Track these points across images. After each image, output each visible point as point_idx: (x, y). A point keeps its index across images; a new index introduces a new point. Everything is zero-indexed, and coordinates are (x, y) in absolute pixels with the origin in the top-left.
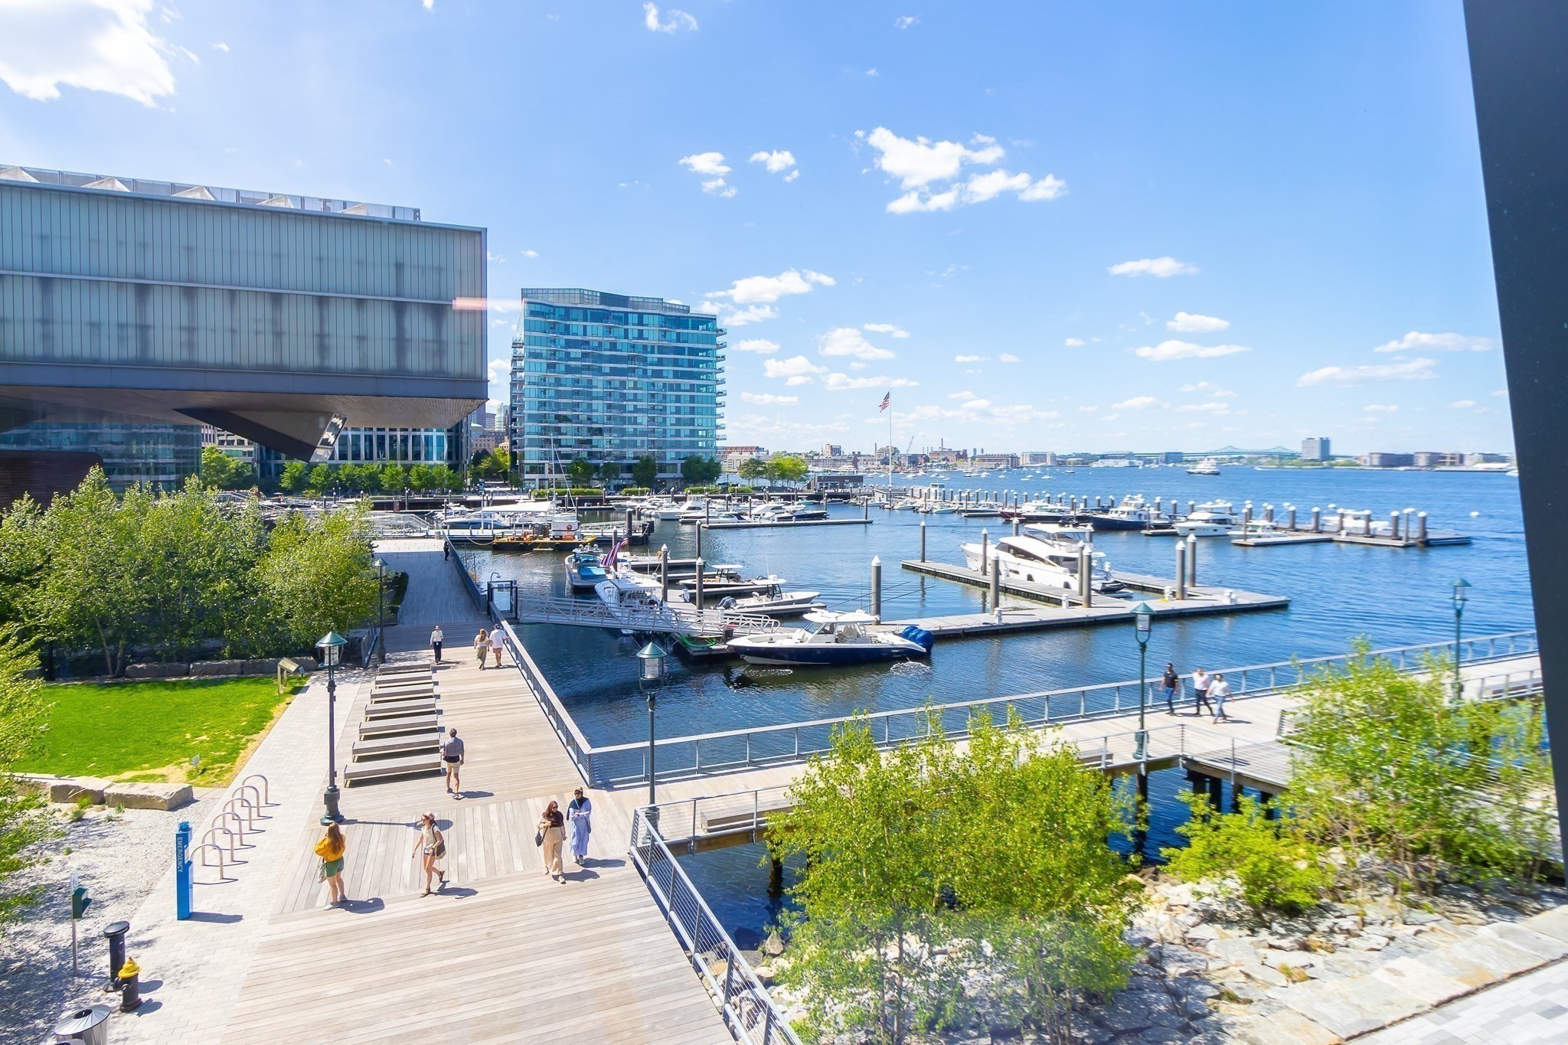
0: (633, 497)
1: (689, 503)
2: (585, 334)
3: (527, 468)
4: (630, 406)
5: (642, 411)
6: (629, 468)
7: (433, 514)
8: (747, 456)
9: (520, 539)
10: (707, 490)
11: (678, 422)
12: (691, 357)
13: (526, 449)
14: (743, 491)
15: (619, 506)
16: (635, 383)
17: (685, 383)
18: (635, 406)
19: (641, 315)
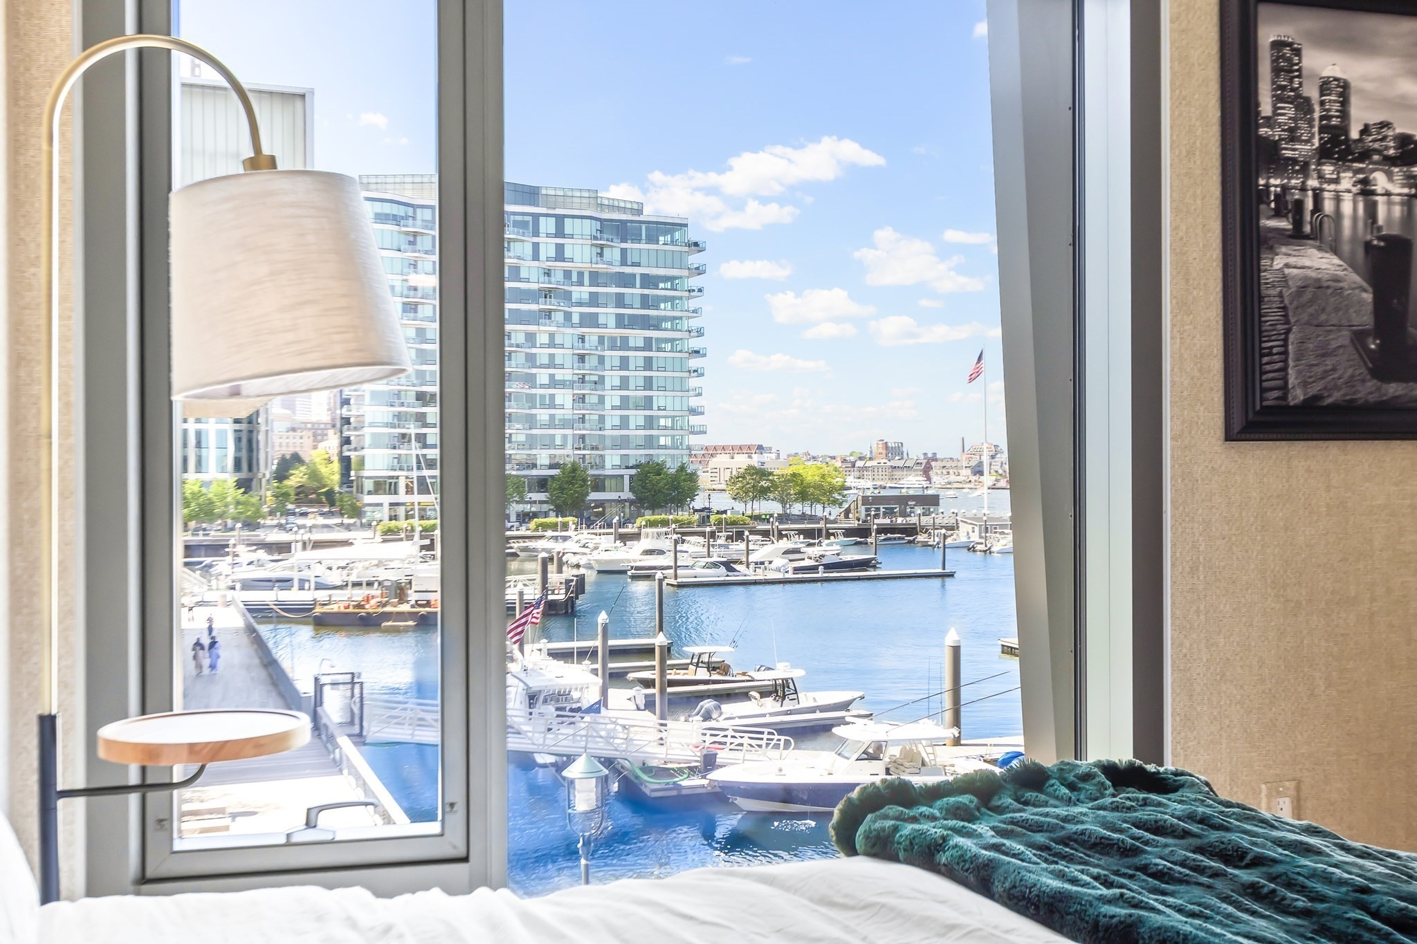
0: (550, 533)
1: (645, 543)
3: (369, 485)
4: (543, 376)
5: (563, 384)
6: (542, 484)
7: (210, 566)
8: (742, 462)
9: (359, 606)
10: (676, 521)
11: (625, 403)
12: (646, 291)
13: (365, 452)
14: (734, 523)
15: (525, 549)
16: (552, 336)
17: (637, 336)
18: (552, 376)
19: (560, 219)
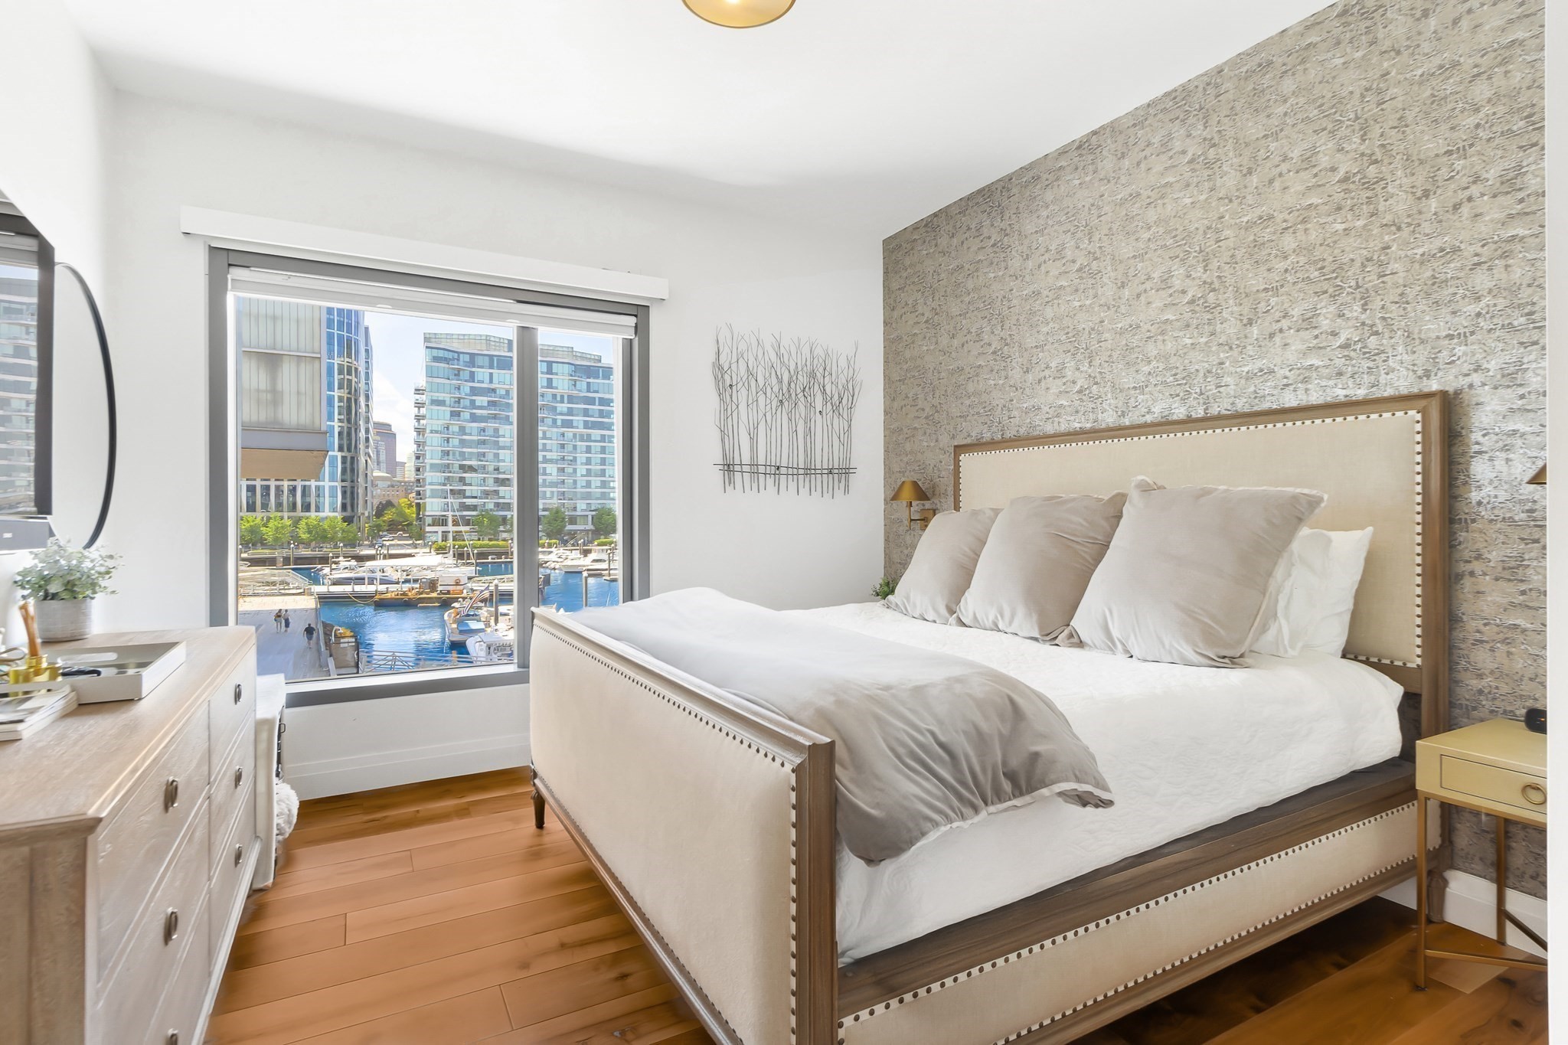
1: (593, 556)
2: (491, 381)
3: (429, 520)
5: (551, 461)
9: (405, 594)
11: (589, 472)
13: (427, 500)
17: (596, 433)
18: (544, 456)
19: (550, 364)
